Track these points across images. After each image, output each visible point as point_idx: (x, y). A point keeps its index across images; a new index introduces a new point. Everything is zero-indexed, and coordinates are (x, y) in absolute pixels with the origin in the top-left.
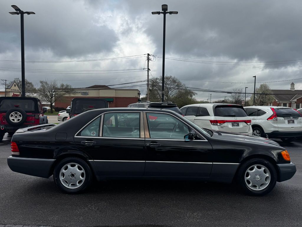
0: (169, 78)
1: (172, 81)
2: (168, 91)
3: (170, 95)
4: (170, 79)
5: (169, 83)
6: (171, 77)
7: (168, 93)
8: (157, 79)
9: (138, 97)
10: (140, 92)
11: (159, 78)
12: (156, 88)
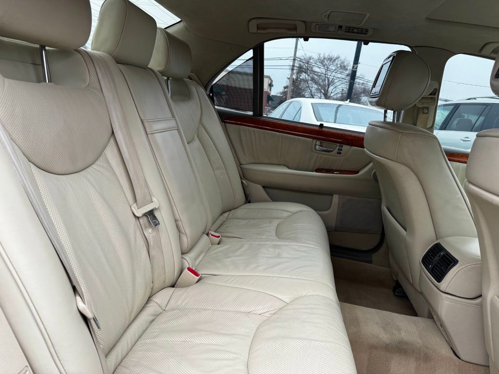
0: (335, 60)
1: (339, 66)
2: (329, 85)
3: (331, 93)
4: (336, 62)
5: (334, 68)
6: (338, 58)
7: (328, 88)
8: (310, 58)
9: (269, 91)
10: (272, 81)
11: (316, 57)
12: (307, 76)
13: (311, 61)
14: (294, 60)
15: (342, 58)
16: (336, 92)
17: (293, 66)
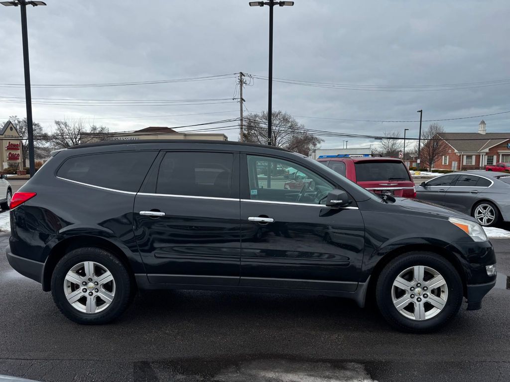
0: (278, 115)
1: (282, 119)
2: (275, 137)
3: (279, 143)
4: (279, 117)
6: (279, 113)
8: (256, 116)
11: (261, 115)
12: (256, 132)
13: (257, 119)
14: (241, 120)
15: (283, 113)
16: (282, 143)
17: (242, 125)
